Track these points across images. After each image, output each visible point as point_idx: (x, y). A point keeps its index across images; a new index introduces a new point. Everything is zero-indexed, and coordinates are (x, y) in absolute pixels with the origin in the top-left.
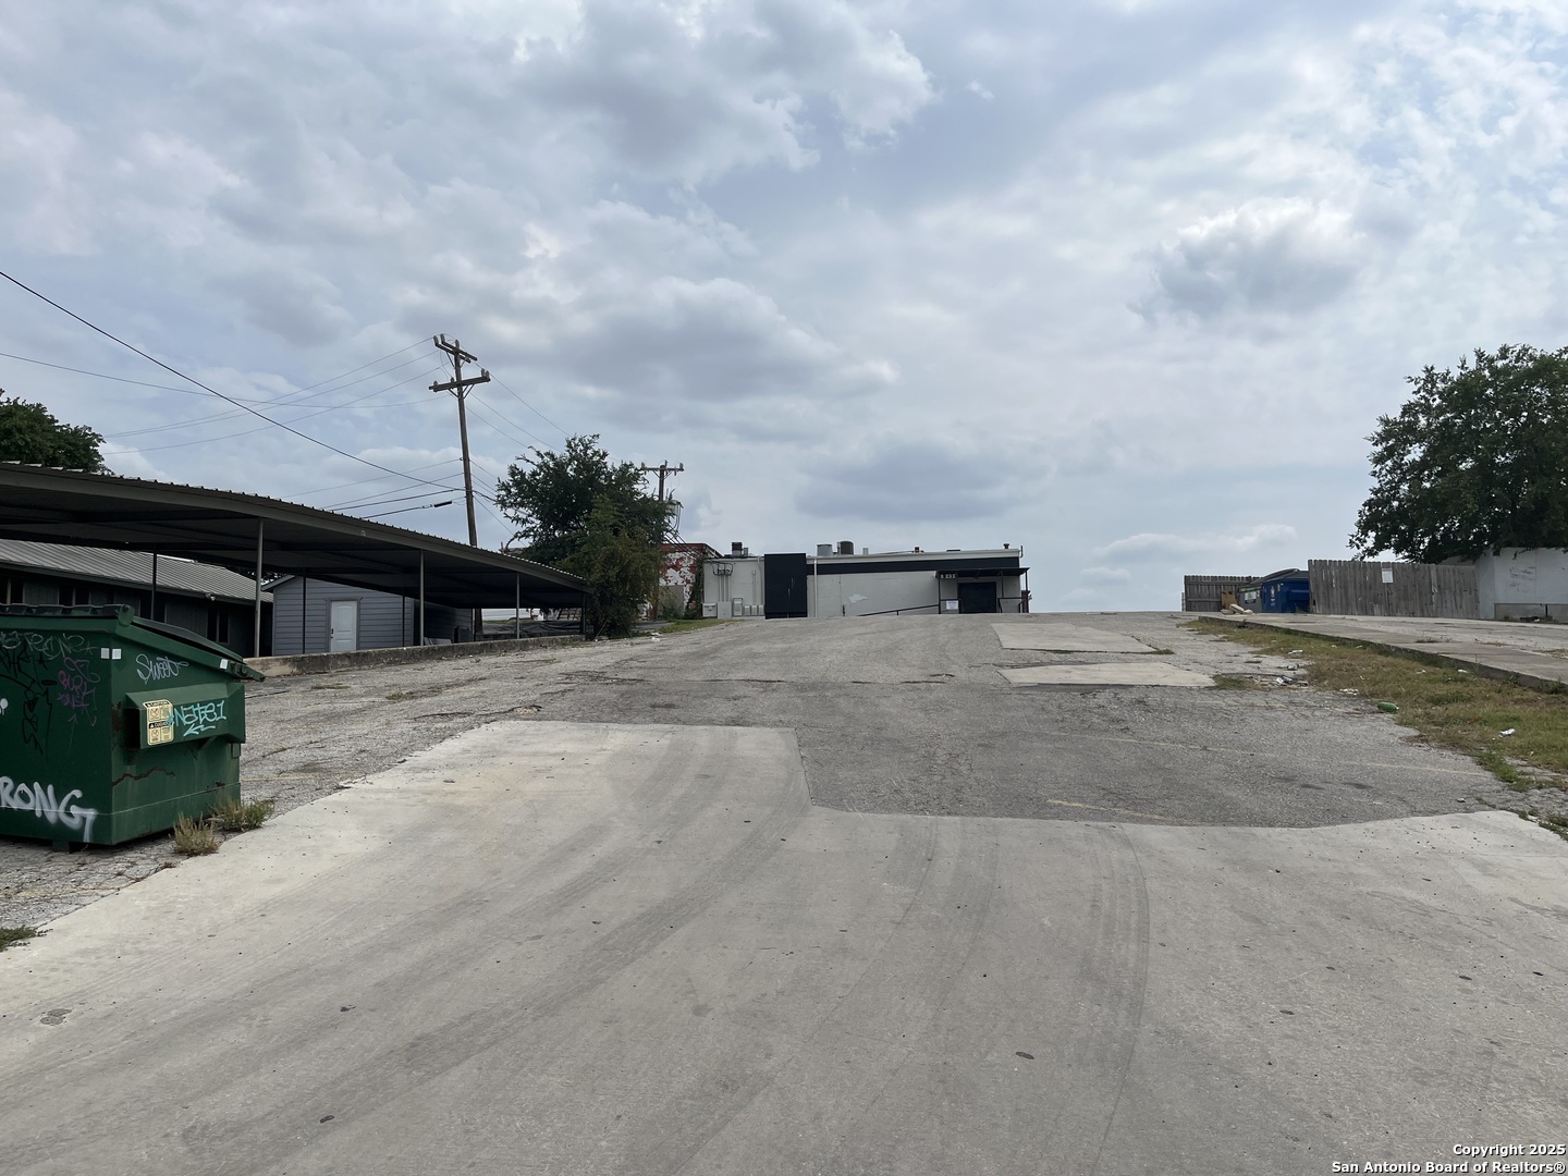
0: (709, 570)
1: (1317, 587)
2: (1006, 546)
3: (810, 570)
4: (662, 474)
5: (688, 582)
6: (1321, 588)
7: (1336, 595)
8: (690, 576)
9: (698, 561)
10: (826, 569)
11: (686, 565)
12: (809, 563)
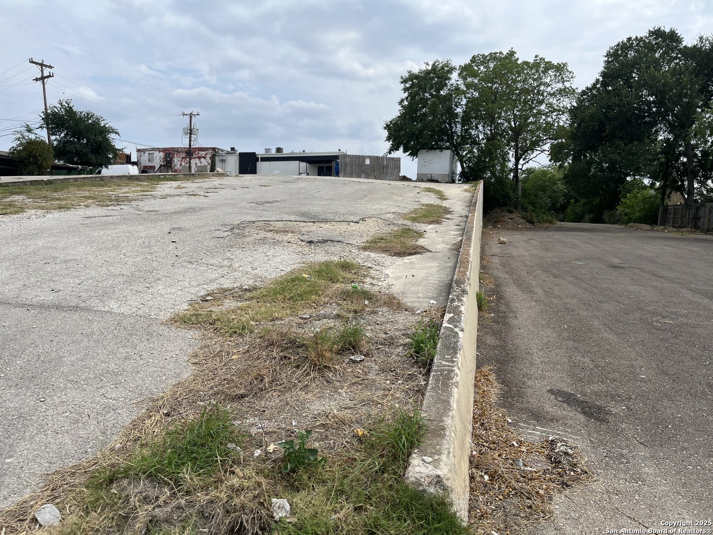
0: (217, 159)
1: (341, 166)
2: (340, 150)
3: (257, 160)
4: (191, 117)
5: (209, 164)
6: (343, 166)
7: (348, 168)
8: (210, 161)
9: (212, 155)
10: (264, 159)
11: (208, 156)
12: (257, 156)
